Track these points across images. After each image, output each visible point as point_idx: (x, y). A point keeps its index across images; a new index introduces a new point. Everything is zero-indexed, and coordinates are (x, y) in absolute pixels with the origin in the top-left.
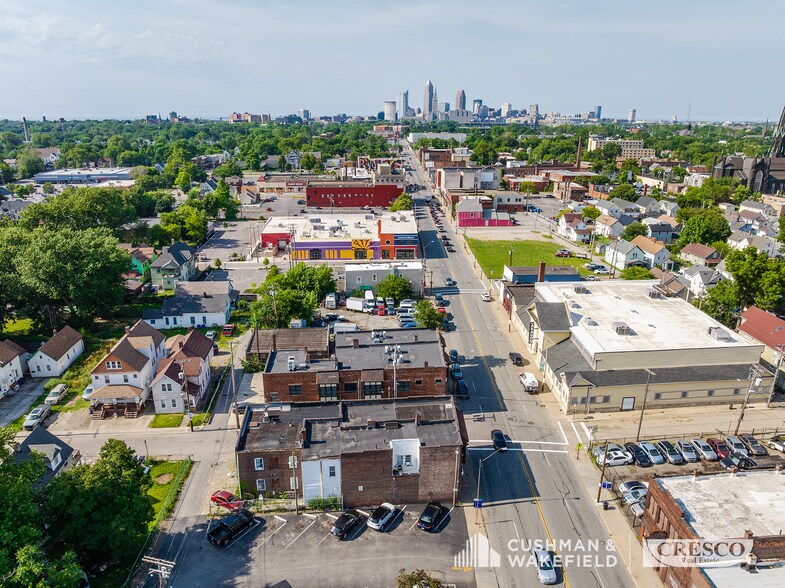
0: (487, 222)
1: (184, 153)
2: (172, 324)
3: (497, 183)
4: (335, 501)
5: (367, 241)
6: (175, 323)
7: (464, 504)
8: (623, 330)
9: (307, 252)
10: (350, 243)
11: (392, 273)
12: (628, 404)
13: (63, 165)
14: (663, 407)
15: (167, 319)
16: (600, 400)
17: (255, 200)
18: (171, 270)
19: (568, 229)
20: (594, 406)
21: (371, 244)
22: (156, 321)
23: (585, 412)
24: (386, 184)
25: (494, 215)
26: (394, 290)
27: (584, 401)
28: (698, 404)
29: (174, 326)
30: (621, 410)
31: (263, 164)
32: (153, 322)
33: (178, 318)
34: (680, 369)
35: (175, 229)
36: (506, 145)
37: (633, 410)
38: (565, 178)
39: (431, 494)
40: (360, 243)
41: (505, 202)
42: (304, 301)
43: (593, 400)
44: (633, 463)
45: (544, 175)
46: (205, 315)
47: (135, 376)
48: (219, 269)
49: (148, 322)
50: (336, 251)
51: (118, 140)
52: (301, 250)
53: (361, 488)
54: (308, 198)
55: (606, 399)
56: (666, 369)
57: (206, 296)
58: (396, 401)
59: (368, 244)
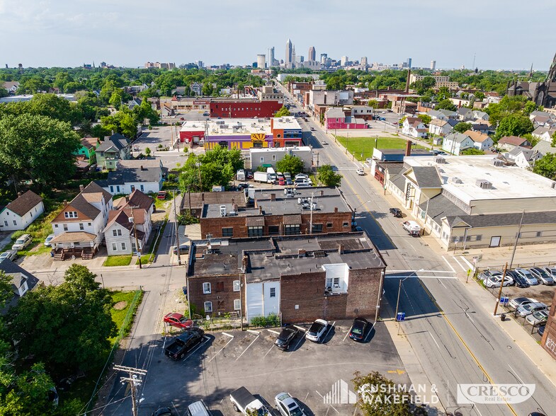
0: (348, 126)
1: (114, 83)
2: (115, 192)
3: (351, 101)
4: (274, 318)
5: (263, 135)
6: (118, 191)
7: (384, 320)
8: (486, 185)
9: (217, 143)
10: (249, 137)
11: (288, 154)
12: (495, 242)
15: (112, 188)
16: (474, 238)
17: (170, 113)
18: (112, 154)
19: (410, 129)
20: (469, 243)
21: (266, 137)
23: (462, 249)
24: (270, 100)
25: (353, 120)
26: (290, 166)
27: (461, 239)
28: (548, 242)
29: (117, 193)
30: (490, 247)
31: (173, 92)
33: (121, 186)
35: (113, 128)
36: (350, 81)
37: (499, 246)
38: (399, 98)
39: (356, 311)
40: (257, 136)
41: (359, 113)
42: (223, 172)
43: (469, 238)
44: (513, 285)
45: (383, 97)
46: (142, 183)
47: (90, 224)
48: (149, 156)
50: (239, 143)
51: (64, 76)
52: (212, 142)
53: (297, 307)
54: (212, 110)
55: (479, 238)
57: (143, 169)
58: (318, 236)
59: (264, 137)
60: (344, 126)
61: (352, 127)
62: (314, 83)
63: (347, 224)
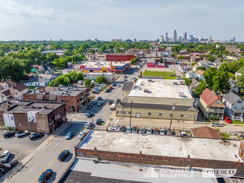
0: (157, 66)
1: (83, 47)
2: (31, 85)
4: (13, 128)
5: (107, 68)
8: (146, 91)
9: (89, 71)
10: (101, 69)
11: (101, 75)
12: (138, 115)
13: (51, 50)
14: (152, 118)
15: (29, 83)
16: (127, 113)
18: (42, 72)
20: (125, 115)
22: (27, 84)
23: (122, 117)
24: (131, 54)
25: (159, 64)
26: (100, 80)
27: (121, 112)
28: (166, 119)
30: (136, 117)
31: (106, 51)
32: (26, 84)
33: (32, 83)
34: (159, 105)
35: (56, 63)
37: (140, 118)
38: (197, 55)
39: (41, 130)
40: (105, 68)
41: (168, 61)
42: (64, 80)
43: (125, 113)
45: (191, 55)
46: (39, 82)
48: (61, 74)
49: (24, 84)
50: (97, 71)
51: (69, 43)
52: (87, 70)
53: (20, 125)
54: (107, 58)
55: (130, 113)
56: (154, 104)
57: (40, 77)
58: (48, 103)
59: (107, 69)
60: (154, 66)
61: (158, 67)
62: (167, 48)
63: (74, 101)
